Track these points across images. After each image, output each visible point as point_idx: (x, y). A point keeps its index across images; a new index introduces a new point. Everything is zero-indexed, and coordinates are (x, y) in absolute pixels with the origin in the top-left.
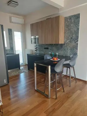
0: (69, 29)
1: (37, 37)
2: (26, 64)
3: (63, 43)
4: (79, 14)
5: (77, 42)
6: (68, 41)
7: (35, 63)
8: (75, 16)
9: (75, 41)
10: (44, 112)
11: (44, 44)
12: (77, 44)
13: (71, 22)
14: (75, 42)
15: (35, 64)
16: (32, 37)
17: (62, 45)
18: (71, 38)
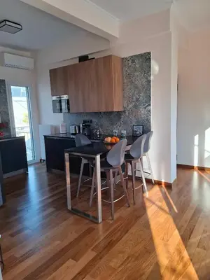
0: (132, 82)
1: (65, 97)
2: (41, 160)
3: (121, 109)
4: (149, 53)
5: (149, 107)
6: (130, 106)
7: (67, 152)
8: (141, 56)
9: (144, 105)
10: (93, 250)
11: (82, 111)
12: (150, 111)
13: (135, 68)
14: (145, 108)
15: (67, 155)
16: (54, 98)
17: (119, 113)
18: (137, 100)
